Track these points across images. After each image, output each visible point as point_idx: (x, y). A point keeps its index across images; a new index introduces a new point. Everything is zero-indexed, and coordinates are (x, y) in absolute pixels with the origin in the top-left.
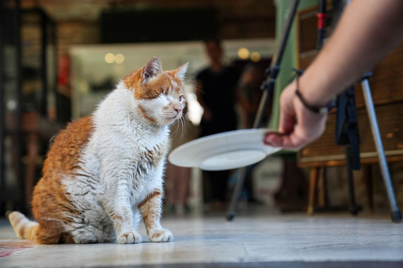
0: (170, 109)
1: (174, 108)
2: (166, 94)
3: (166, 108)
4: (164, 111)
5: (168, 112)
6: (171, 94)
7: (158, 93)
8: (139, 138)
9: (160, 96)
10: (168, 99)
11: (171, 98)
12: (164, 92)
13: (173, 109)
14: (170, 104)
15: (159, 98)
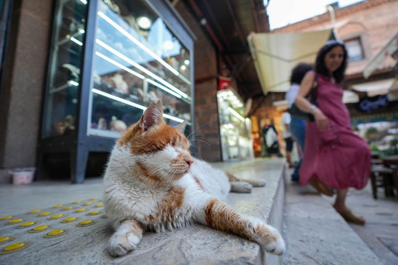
0: (181, 161)
1: (185, 160)
2: (173, 144)
3: (176, 161)
4: (174, 165)
5: (179, 166)
6: (179, 145)
7: (163, 143)
8: (134, 202)
9: (166, 147)
10: (177, 151)
11: (180, 149)
12: (171, 142)
13: (184, 162)
14: (180, 156)
15: (165, 150)
